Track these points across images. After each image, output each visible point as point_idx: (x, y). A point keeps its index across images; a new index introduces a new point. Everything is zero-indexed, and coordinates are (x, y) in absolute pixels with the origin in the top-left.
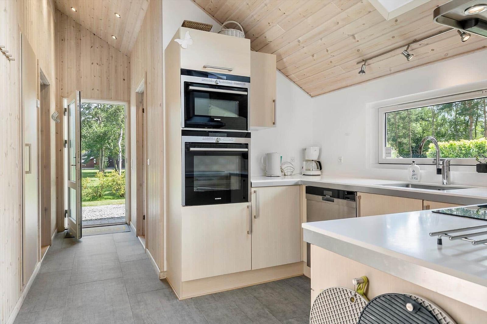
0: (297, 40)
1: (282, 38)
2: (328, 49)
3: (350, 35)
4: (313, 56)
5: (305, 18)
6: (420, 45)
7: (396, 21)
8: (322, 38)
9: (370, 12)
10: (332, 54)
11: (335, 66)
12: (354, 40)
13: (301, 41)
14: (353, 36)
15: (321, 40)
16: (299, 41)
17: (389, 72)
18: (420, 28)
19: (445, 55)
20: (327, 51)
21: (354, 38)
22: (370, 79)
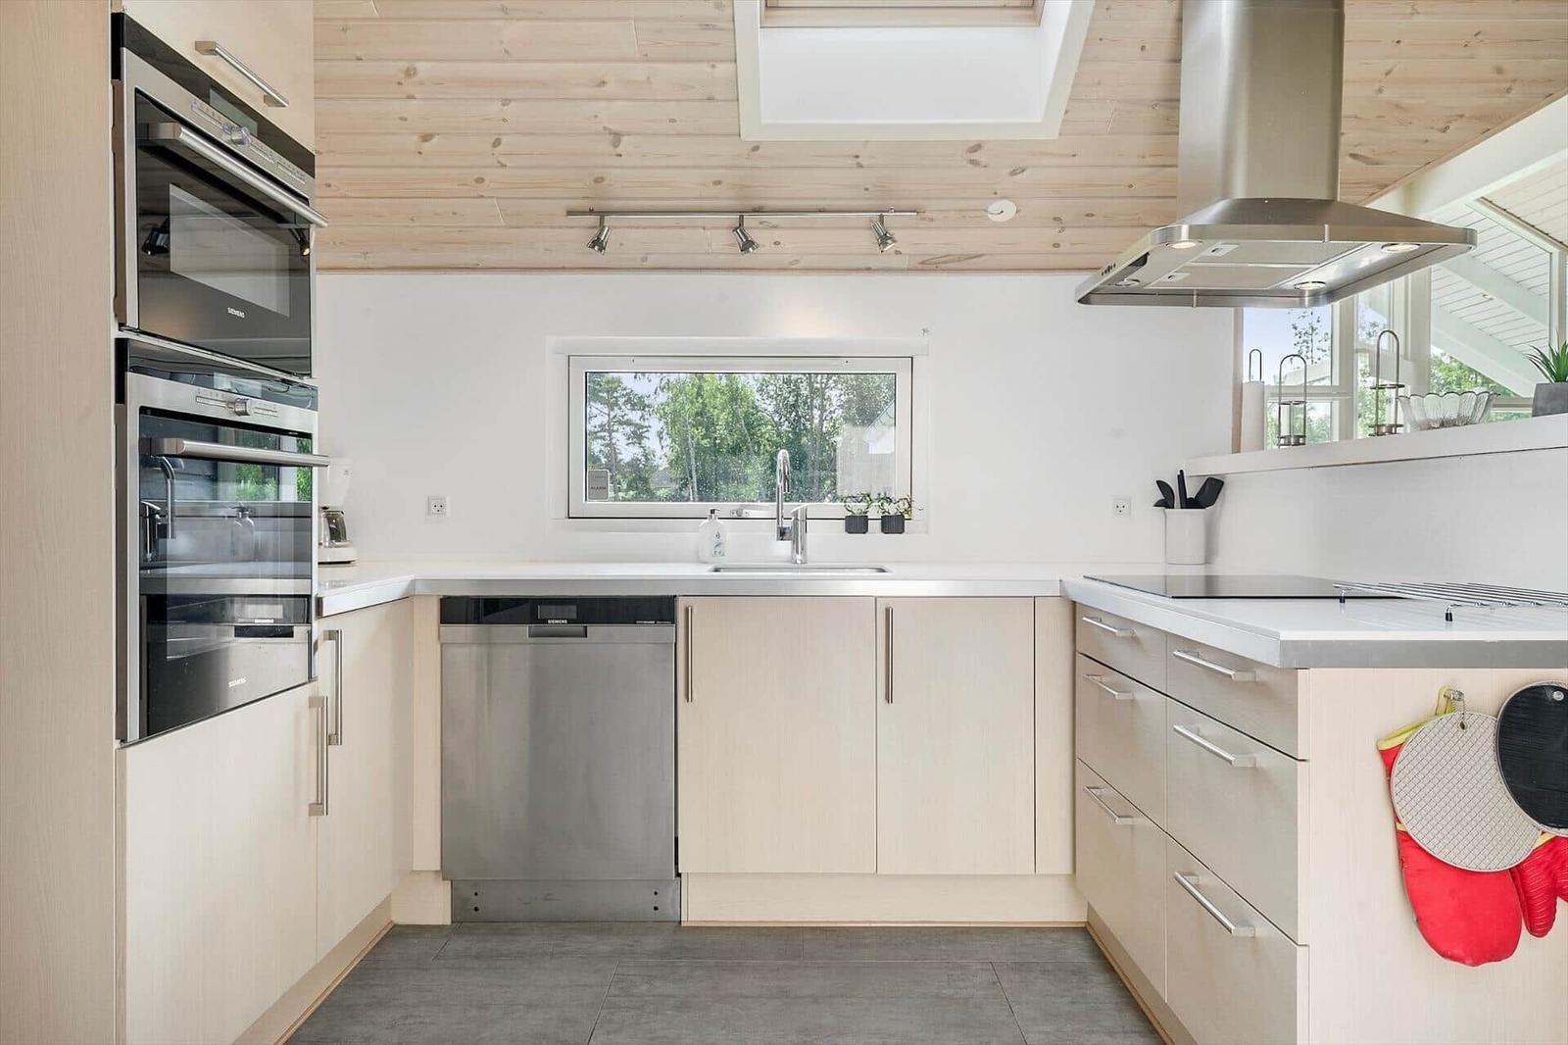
0: (404, 65)
1: (344, 30)
2: (504, 139)
3: (609, 129)
4: (426, 138)
5: (502, 14)
6: (761, 223)
7: (756, 148)
8: (510, 100)
9: (710, 99)
10: (503, 160)
11: (482, 197)
12: (610, 149)
13: (421, 75)
14: (616, 137)
15: (504, 105)
16: (410, 73)
17: (638, 264)
18: (789, 187)
19: (791, 263)
20: (497, 143)
21: (616, 143)
22: (566, 266)
